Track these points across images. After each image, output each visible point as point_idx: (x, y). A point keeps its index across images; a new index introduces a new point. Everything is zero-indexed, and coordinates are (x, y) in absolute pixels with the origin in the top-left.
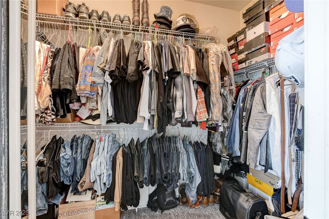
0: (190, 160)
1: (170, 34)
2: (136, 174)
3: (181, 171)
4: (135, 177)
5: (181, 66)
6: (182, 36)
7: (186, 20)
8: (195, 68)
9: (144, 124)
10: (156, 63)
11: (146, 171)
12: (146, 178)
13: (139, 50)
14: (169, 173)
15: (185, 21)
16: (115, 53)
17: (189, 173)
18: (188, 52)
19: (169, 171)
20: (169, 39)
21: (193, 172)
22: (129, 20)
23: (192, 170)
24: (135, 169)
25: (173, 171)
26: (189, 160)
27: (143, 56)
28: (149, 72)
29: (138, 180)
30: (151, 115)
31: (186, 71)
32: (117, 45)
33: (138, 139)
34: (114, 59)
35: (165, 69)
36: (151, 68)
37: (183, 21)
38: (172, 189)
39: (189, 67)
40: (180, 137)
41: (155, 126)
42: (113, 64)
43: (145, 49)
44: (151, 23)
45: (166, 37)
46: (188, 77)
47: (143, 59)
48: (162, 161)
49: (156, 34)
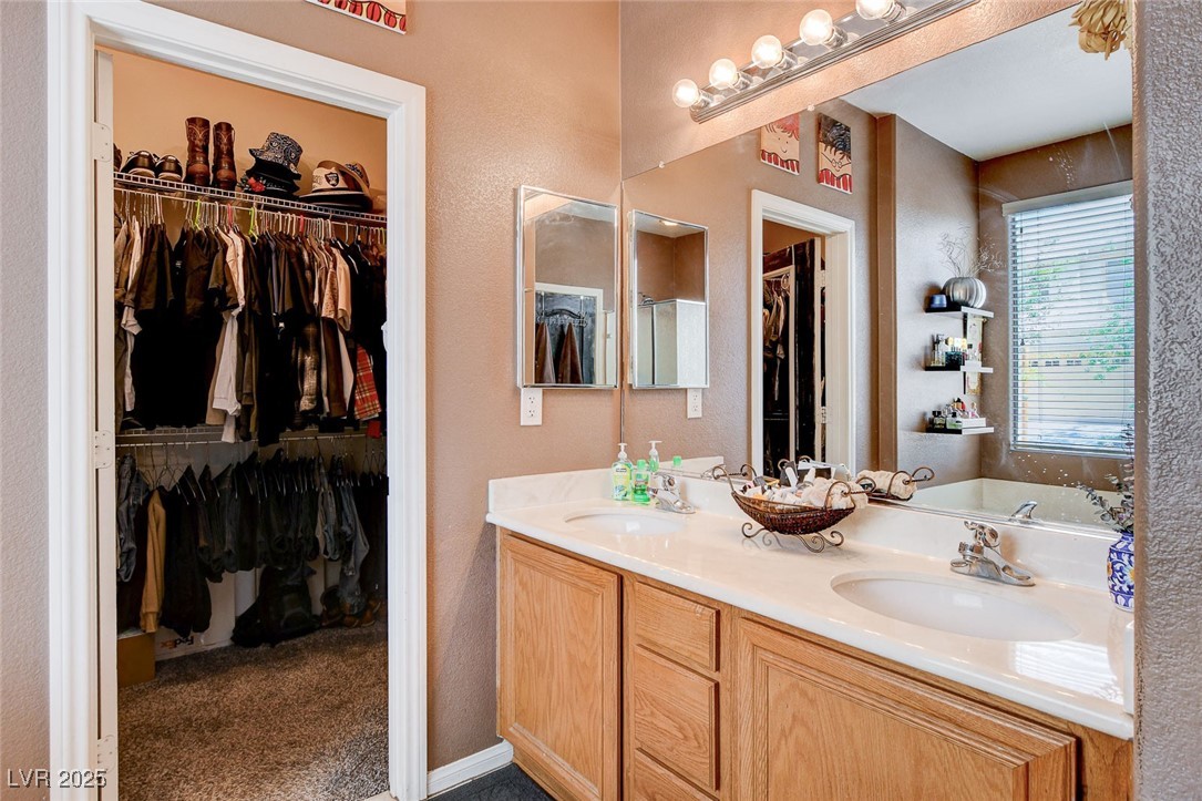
0: (342, 508)
1: (291, 211)
2: (202, 543)
3: (319, 536)
4: (202, 550)
5: (316, 301)
6: (325, 217)
7: (337, 181)
8: (347, 307)
9: (226, 428)
10: (254, 293)
11: (229, 537)
12: (230, 553)
13: (211, 260)
14: (290, 539)
15: (334, 182)
16: (150, 267)
17: (339, 535)
18: (335, 267)
19: (291, 534)
20: (292, 222)
21: (349, 532)
22: (178, 170)
23: (345, 528)
24: (201, 533)
25: (300, 535)
26: (340, 509)
27: (221, 276)
28: (236, 312)
29: (210, 557)
30: (243, 406)
31: (326, 312)
32: (155, 248)
33: (207, 467)
34: (150, 281)
35: (277, 310)
36: (242, 302)
37: (328, 181)
38: (299, 579)
39: (335, 303)
40: (321, 461)
41: (252, 429)
42: (148, 294)
43: (228, 260)
44: (240, 174)
45: (283, 217)
46: (331, 325)
47: (222, 283)
48: (273, 515)
49: (254, 210)
